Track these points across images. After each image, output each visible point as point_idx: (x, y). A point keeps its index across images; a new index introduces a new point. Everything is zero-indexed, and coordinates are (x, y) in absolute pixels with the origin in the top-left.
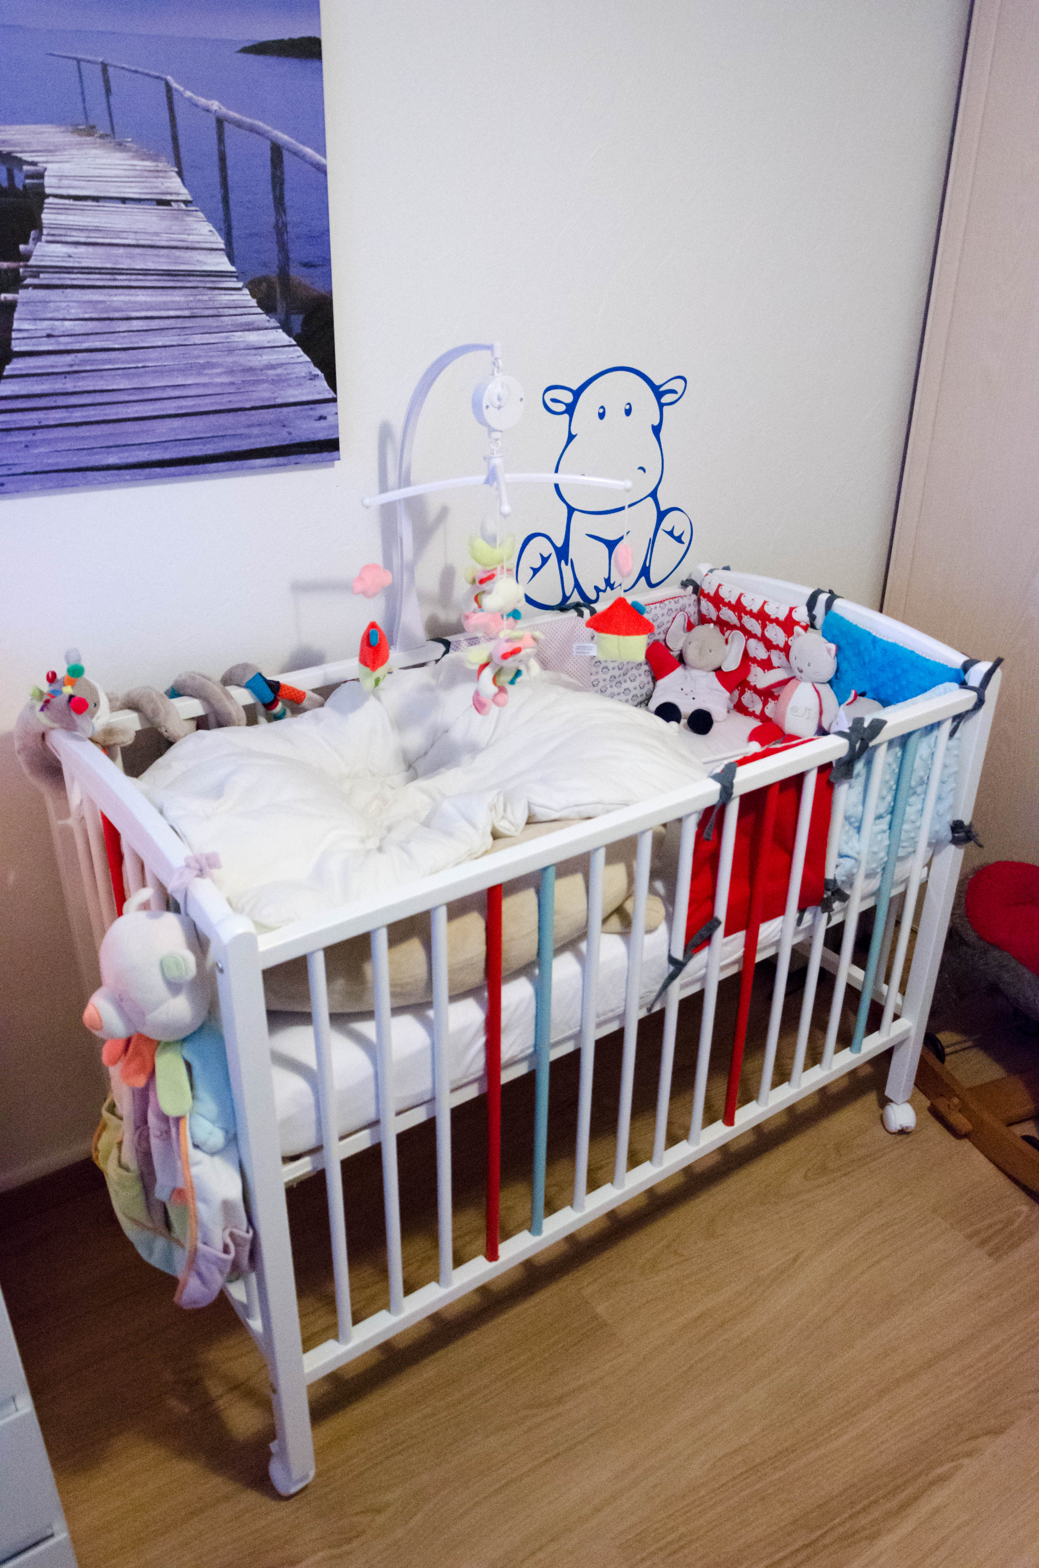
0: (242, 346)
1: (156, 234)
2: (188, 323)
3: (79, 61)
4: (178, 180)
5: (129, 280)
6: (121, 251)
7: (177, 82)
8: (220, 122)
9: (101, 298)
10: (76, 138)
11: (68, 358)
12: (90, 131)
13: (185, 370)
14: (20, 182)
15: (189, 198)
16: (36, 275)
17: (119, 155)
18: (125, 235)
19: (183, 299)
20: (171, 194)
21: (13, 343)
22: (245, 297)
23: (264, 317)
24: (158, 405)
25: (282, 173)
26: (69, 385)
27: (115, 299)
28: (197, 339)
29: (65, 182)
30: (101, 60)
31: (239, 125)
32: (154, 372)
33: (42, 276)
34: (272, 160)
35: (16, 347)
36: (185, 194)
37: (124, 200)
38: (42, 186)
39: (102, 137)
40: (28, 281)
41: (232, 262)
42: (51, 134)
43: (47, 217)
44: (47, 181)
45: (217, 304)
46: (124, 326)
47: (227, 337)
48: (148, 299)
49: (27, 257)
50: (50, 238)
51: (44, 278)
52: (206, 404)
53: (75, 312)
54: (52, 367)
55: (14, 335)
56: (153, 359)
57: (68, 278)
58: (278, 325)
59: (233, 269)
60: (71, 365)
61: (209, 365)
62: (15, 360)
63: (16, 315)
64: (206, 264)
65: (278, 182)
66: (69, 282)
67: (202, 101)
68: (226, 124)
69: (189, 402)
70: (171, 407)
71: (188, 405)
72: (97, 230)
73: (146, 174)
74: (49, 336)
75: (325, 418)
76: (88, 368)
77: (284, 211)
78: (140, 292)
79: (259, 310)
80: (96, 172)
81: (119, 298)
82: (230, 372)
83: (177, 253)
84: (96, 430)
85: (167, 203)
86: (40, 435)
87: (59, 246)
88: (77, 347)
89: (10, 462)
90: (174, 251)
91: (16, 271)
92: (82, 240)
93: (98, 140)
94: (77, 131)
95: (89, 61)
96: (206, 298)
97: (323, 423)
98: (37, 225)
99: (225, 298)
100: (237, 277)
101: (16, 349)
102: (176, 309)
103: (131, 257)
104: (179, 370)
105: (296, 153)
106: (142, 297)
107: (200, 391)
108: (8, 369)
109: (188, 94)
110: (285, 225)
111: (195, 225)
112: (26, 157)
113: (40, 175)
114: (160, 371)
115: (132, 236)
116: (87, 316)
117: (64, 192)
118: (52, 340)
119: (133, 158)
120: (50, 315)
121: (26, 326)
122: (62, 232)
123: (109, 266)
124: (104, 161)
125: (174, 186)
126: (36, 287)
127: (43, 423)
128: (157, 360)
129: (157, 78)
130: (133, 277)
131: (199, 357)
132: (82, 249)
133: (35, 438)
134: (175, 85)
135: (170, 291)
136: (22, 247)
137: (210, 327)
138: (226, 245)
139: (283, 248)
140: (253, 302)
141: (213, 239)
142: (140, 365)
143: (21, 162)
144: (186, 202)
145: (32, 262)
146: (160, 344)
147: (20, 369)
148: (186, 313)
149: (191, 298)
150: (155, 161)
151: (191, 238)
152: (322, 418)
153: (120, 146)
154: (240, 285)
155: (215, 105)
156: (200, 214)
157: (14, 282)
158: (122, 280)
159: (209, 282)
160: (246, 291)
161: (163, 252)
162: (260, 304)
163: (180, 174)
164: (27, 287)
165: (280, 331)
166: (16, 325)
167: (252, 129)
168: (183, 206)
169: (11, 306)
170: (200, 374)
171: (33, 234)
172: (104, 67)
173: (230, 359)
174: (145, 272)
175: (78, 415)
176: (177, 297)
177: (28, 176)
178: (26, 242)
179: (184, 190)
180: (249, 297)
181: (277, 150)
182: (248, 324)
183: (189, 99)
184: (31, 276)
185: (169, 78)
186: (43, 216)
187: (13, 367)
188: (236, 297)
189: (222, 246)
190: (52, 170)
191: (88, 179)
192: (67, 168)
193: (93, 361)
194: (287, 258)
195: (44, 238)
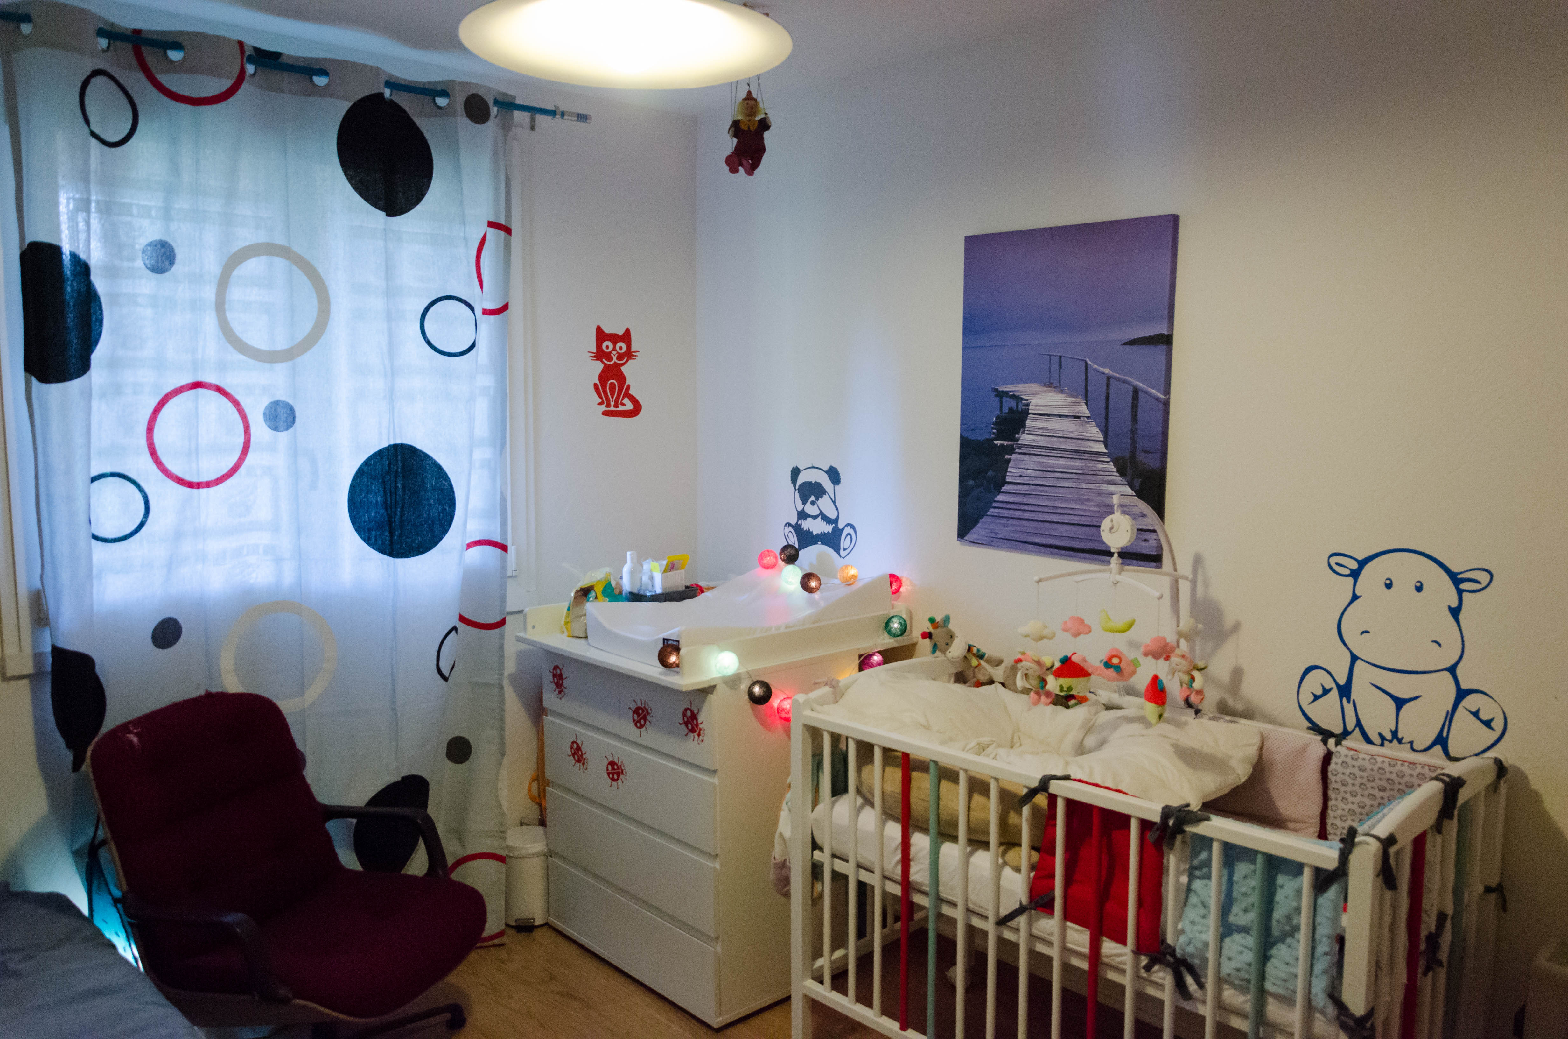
0: (1106, 492)
1: (1072, 432)
2: (1081, 477)
3: (1050, 356)
4: (1085, 407)
5: (1057, 453)
6: (1055, 439)
7: (1090, 361)
8: (1109, 378)
9: (1044, 461)
10: (1045, 389)
11: (1026, 487)
12: (1050, 385)
13: (1077, 501)
14: (1021, 407)
15: (1089, 415)
16: (1020, 448)
17: (1061, 395)
18: (1058, 432)
19: (1080, 464)
20: (1081, 413)
21: (1007, 477)
22: (1111, 467)
23: (1120, 478)
24: (1061, 517)
25: (1138, 403)
26: (1025, 500)
27: (1050, 461)
28: (1084, 486)
29: (1037, 408)
30: (1059, 354)
31: (1118, 379)
32: (1062, 500)
33: (1022, 449)
34: (1133, 396)
35: (1008, 479)
36: (1087, 413)
37: (1060, 416)
38: (1028, 409)
39: (1055, 387)
40: (1017, 451)
41: (1106, 448)
42: (1035, 387)
43: (1028, 423)
44: (1031, 407)
45: (1096, 469)
46: (1052, 475)
47: (1099, 487)
48: (1064, 463)
49: (1017, 440)
50: (1028, 432)
51: (1023, 450)
52: (1084, 520)
53: (1032, 466)
54: (1020, 490)
55: (1008, 474)
56: (1062, 493)
57: (1032, 451)
58: (1126, 483)
59: (1106, 451)
60: (1027, 491)
61: (1088, 500)
62: (1006, 485)
63: (1010, 465)
64: (1092, 448)
65: (1135, 406)
66: (1032, 452)
67: (1101, 369)
68: (1111, 380)
69: (1076, 518)
70: (1066, 519)
71: (1075, 520)
72: (1047, 429)
73: (1072, 404)
74: (1021, 476)
75: (1148, 541)
76: (1034, 493)
77: (1137, 423)
78: (1061, 459)
79: (1117, 474)
80: (1050, 404)
81: (1051, 461)
82: (1098, 506)
83: (1080, 442)
84: (1033, 524)
85: (1079, 417)
86: (1011, 522)
87: (1031, 435)
88: (1031, 482)
89: (997, 532)
90: (1078, 441)
91: (1012, 446)
92: (1041, 433)
93: (1054, 389)
94: (1045, 386)
95: (1054, 355)
96: (1091, 465)
97: (1147, 544)
98: (1024, 426)
99: (1100, 466)
100: (1108, 456)
101: (1007, 480)
102: (1077, 469)
103: (1060, 442)
104: (1073, 500)
105: (1147, 393)
106: (1062, 462)
107: (1082, 513)
108: (1004, 489)
109: (1095, 366)
110: (1136, 429)
111: (1092, 429)
112: (1024, 397)
113: (1028, 405)
114: (1066, 500)
115: (1062, 433)
116: (1037, 468)
117: (1036, 412)
118: (1022, 478)
119: (1066, 397)
120: (1022, 467)
121: (1013, 470)
122: (1032, 429)
123: (1049, 446)
124: (1056, 399)
125: (1083, 409)
126: (1019, 453)
127: (1013, 516)
128: (1063, 494)
129: (1083, 360)
130: (1059, 452)
131: (1083, 495)
132: (1039, 438)
133: (1008, 522)
134: (1090, 363)
135: (1075, 460)
136: (1017, 435)
137: (1091, 480)
138: (1104, 438)
139: (1134, 442)
140: (1115, 470)
141: (1097, 435)
142: (1056, 495)
143: (1022, 399)
144: (1088, 417)
145: (1019, 442)
146: (1066, 486)
147: (1007, 490)
148: (1080, 472)
149: (1084, 464)
150: (1076, 398)
151: (1088, 435)
152: (1146, 540)
153: (1062, 392)
154: (1109, 460)
155: (1107, 371)
156: (1093, 423)
157: (1011, 450)
158: (1054, 453)
159: (1094, 457)
160: (1112, 463)
161: (1074, 441)
162: (1118, 471)
163: (1086, 404)
164: (1015, 453)
165: (1127, 486)
166: (1009, 470)
167: (1125, 382)
168: (1086, 419)
169: (1009, 461)
170: (1083, 504)
171: (1022, 430)
172: (1060, 357)
173: (1099, 498)
174: (1065, 450)
175: (1027, 515)
176: (1078, 463)
177: (1023, 406)
178: (1018, 434)
179: (1087, 412)
180: (1113, 467)
181: (1136, 391)
182: (1111, 481)
183: (1095, 369)
184: (1018, 449)
185: (1087, 360)
186: (1027, 422)
187: (1006, 488)
188: (1106, 466)
189: (1102, 440)
190: (1033, 402)
191: (1047, 406)
192: (1040, 402)
193: (1035, 490)
194: (1135, 447)
195: (1026, 432)
